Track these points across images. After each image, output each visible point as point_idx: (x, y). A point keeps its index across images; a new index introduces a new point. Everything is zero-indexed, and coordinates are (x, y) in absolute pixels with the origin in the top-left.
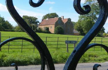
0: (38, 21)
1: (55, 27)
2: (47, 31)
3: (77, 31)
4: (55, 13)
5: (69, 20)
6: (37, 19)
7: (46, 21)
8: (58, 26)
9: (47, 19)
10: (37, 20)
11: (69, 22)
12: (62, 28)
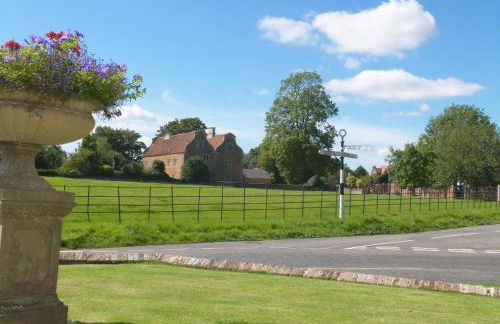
0: (143, 143)
1: (186, 158)
2: (158, 173)
3: (264, 172)
4: (197, 118)
5: (230, 138)
6: (137, 136)
7: (164, 141)
8: (192, 158)
9: (167, 137)
10: (139, 140)
11: (230, 143)
12: (206, 162)
